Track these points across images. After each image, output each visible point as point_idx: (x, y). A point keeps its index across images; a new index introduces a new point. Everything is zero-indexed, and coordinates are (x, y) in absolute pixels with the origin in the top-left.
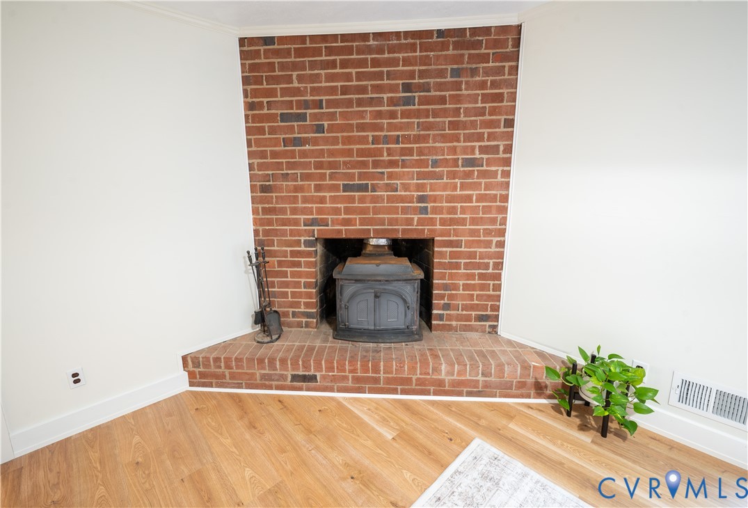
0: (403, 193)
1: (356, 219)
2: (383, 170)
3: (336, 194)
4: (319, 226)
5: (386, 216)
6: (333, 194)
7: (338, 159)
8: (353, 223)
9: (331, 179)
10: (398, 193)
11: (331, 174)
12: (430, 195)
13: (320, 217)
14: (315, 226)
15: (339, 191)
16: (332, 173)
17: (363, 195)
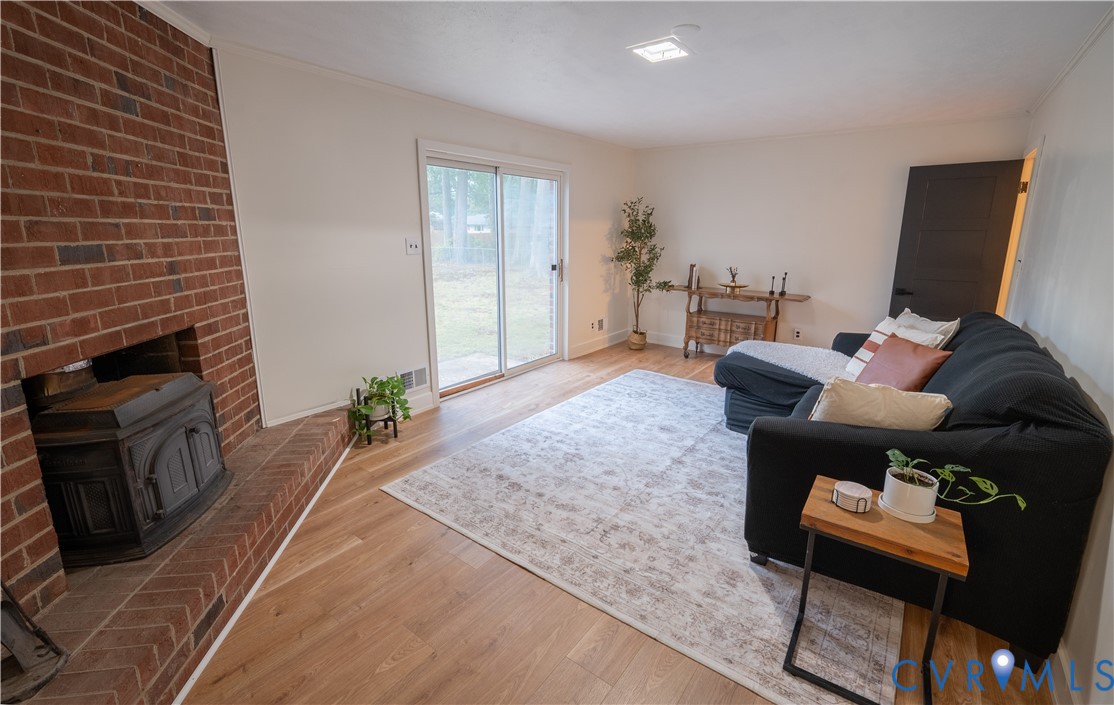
0: (150, 260)
1: (95, 316)
2: (117, 220)
3: (47, 270)
4: (26, 348)
5: (136, 303)
6: (42, 271)
7: (37, 193)
8: (92, 325)
9: (32, 236)
10: (144, 261)
11: (30, 226)
12: (179, 262)
13: (23, 326)
14: (17, 351)
15: (51, 263)
16: (30, 222)
17: (97, 268)
